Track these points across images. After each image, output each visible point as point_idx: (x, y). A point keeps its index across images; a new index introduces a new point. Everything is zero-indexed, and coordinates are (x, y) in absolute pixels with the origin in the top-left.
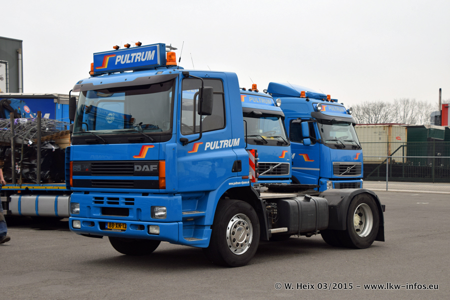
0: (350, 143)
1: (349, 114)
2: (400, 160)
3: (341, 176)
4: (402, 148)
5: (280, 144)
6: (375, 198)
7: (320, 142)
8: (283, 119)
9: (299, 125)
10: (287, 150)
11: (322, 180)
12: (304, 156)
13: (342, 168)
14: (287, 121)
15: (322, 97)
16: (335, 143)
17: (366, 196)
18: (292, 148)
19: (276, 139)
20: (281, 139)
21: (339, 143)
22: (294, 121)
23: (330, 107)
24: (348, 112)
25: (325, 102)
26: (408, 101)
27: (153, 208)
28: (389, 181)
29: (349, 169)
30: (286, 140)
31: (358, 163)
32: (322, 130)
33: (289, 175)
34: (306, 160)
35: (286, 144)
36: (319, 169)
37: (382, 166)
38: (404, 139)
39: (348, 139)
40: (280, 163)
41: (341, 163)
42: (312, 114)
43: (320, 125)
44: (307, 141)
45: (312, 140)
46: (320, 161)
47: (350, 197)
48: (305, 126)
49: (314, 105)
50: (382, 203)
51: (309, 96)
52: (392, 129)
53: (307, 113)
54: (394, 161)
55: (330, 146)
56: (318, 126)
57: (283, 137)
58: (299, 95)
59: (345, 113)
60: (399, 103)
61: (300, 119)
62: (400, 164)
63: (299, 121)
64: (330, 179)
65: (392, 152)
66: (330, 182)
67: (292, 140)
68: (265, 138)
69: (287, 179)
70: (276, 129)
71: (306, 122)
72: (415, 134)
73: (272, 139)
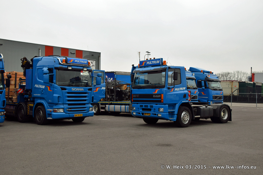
0: (219, 88)
1: (218, 78)
2: (236, 95)
3: (216, 100)
4: (237, 90)
5: (194, 88)
6: (229, 107)
7: (208, 88)
8: (195, 80)
9: (201, 82)
10: (197, 90)
11: (209, 101)
12: (202, 93)
13: (216, 97)
14: (196, 80)
15: (208, 72)
16: (213, 88)
17: (226, 106)
18: (198, 90)
19: (193, 87)
20: (194, 87)
21: (215, 88)
22: (199, 81)
23: (211, 76)
24: (218, 77)
25: (210, 74)
26: (239, 72)
27: (159, 108)
28: (232, 102)
29: (218, 97)
30: (196, 87)
31: (222, 95)
32: (209, 84)
33: (197, 99)
34: (203, 94)
35: (196, 89)
36: (207, 98)
37: (229, 97)
38: (238, 87)
39: (218, 87)
40: (194, 95)
41: (216, 95)
42: (205, 78)
43: (208, 82)
44: (204, 87)
45: (205, 87)
46: (208, 94)
47: (220, 106)
48: (203, 82)
49: (206, 75)
50: (231, 108)
51: (204, 72)
52: (233, 83)
53: (203, 78)
54: (234, 95)
55: (212, 89)
56: (207, 82)
57: (195, 86)
58: (200, 72)
59: (217, 78)
60: (235, 73)
61: (201, 80)
62: (236, 96)
63: (201, 81)
64: (212, 101)
65: (233, 92)
66: (211, 102)
67: (198, 87)
68: (189, 86)
69: (197, 101)
70: (193, 84)
71: (203, 81)
72: (242, 85)
73: (192, 87)
